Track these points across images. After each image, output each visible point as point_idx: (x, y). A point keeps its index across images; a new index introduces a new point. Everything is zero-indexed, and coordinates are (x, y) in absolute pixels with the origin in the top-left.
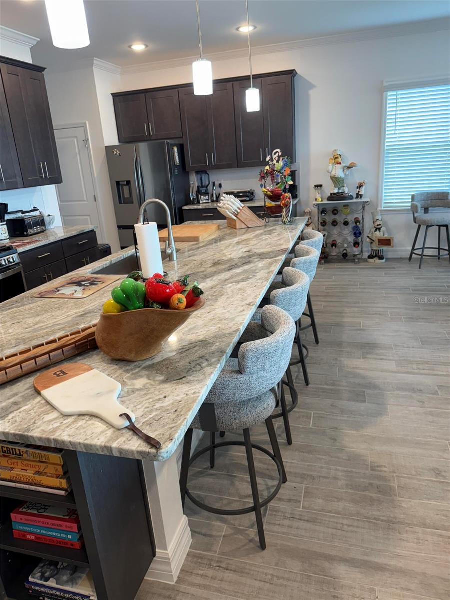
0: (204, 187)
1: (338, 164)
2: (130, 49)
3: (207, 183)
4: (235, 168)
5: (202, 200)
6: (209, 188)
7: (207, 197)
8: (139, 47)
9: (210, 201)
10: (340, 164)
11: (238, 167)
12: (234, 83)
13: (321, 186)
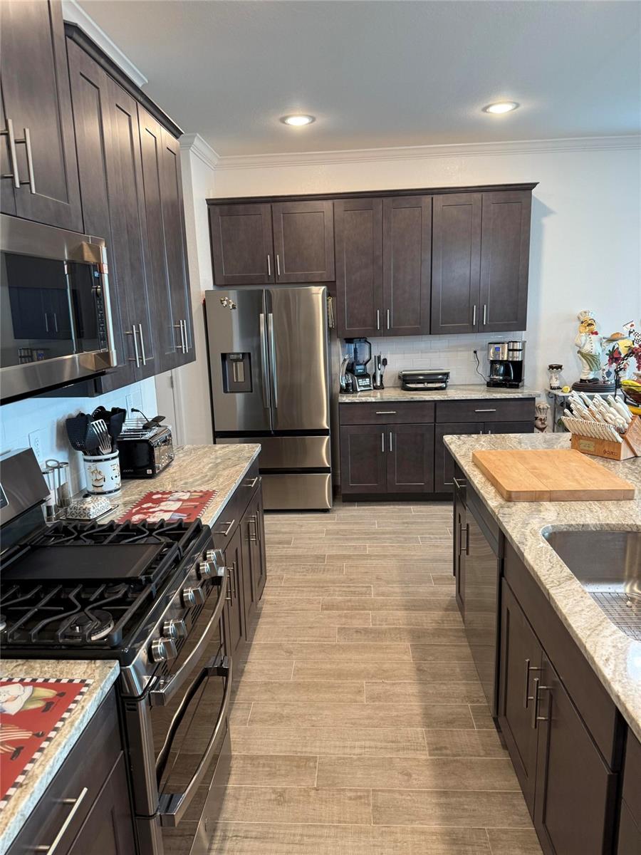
0: (361, 364)
1: (593, 333)
2: (283, 125)
3: (367, 357)
4: (427, 334)
5: (359, 386)
6: (367, 365)
7: (368, 380)
8: (298, 122)
9: (372, 388)
10: (596, 333)
11: (430, 334)
12: (434, 196)
13: (559, 367)
